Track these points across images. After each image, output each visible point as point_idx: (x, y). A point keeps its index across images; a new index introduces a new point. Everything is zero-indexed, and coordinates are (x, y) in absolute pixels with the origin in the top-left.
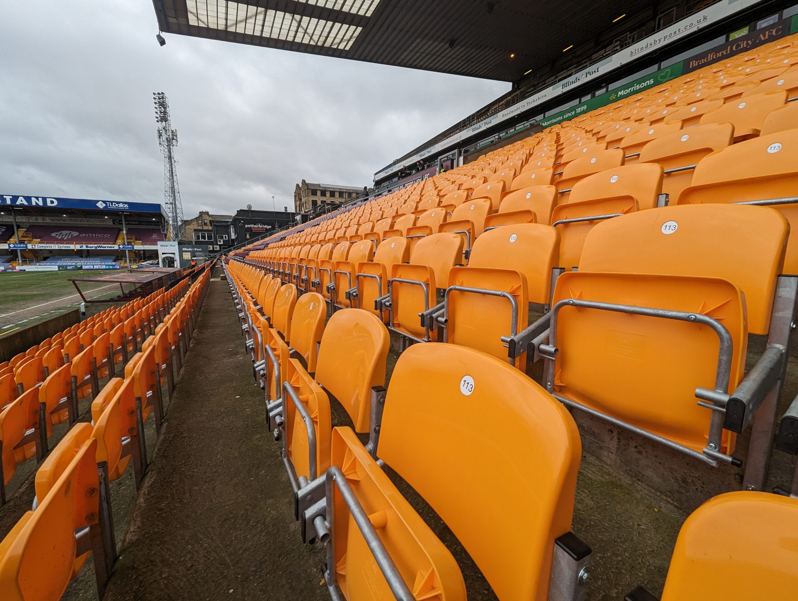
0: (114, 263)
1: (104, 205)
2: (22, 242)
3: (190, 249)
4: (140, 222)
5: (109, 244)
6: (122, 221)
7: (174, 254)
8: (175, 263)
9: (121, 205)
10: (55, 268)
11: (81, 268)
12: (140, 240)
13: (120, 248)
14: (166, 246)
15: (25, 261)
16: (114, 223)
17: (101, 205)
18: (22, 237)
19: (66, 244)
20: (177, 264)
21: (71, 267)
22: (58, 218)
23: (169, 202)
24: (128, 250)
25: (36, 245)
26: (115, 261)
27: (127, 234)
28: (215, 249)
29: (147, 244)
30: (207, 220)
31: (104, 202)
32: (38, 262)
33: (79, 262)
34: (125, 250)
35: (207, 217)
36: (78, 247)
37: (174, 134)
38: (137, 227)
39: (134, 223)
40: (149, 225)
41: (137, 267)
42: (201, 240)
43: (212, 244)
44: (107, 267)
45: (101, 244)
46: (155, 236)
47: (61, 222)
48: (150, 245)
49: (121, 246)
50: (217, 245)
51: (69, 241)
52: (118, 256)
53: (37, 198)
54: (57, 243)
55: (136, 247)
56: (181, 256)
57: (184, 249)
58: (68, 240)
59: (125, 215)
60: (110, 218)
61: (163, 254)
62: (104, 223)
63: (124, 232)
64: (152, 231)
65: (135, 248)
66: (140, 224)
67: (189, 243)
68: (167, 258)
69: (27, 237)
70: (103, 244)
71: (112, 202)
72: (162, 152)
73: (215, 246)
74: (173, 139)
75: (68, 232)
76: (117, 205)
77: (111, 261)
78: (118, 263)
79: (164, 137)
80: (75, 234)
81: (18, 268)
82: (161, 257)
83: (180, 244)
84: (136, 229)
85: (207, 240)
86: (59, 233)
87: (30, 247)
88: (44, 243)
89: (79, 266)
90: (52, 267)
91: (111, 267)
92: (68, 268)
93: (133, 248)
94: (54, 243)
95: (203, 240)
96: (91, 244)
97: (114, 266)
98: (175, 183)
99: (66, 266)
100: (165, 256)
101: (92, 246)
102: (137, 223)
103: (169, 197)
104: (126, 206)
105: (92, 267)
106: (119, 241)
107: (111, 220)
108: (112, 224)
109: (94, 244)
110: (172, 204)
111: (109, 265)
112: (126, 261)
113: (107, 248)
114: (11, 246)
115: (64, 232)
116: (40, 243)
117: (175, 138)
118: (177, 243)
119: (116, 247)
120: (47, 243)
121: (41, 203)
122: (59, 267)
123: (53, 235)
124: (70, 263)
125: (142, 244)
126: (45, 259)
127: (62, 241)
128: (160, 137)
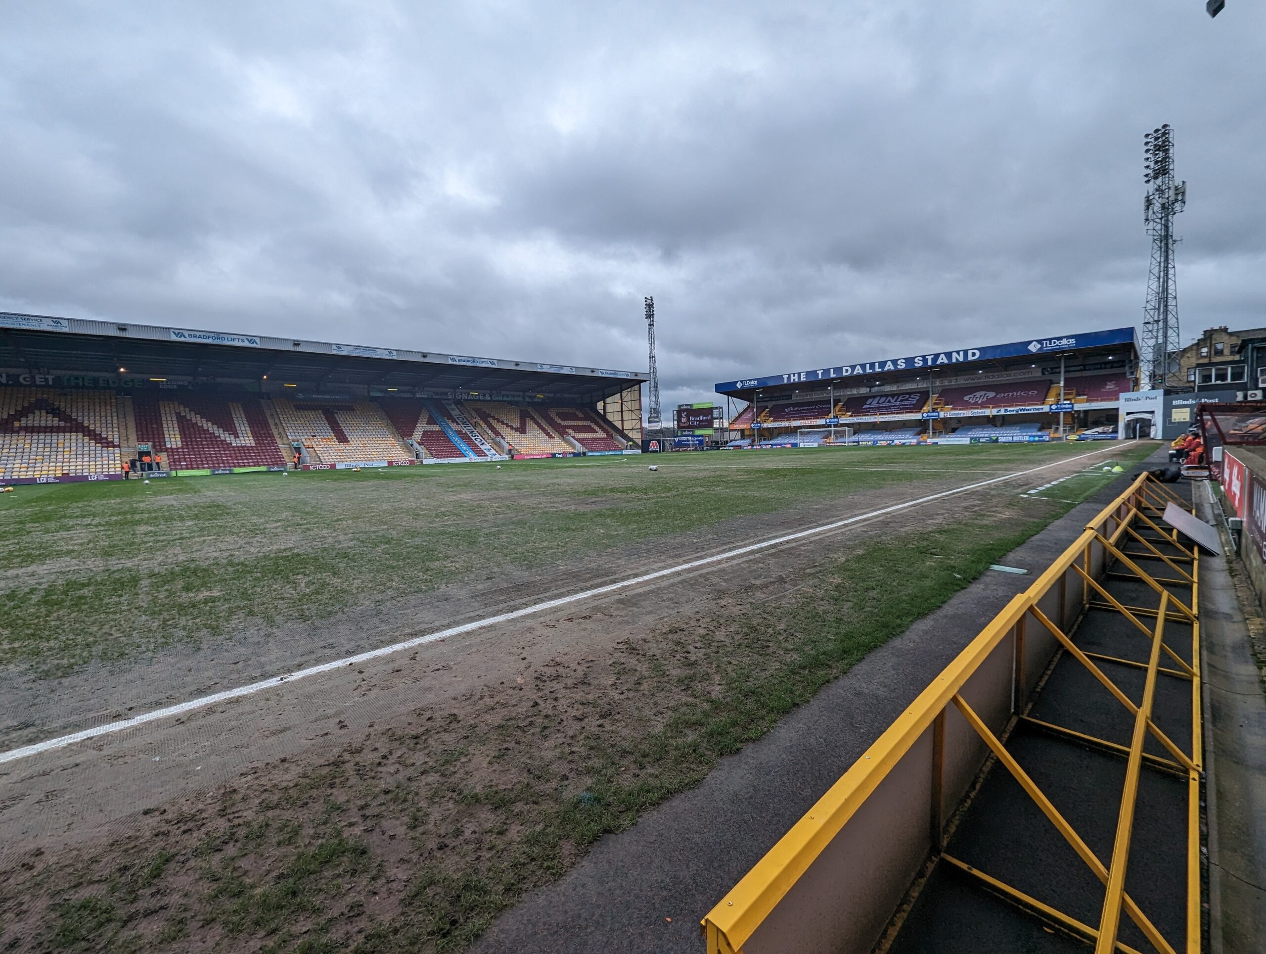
0: (1039, 433)
1: (1039, 346)
2: (934, 410)
3: (1191, 402)
4: (1084, 366)
5: (1037, 404)
6: (1060, 367)
7: (1152, 412)
8: (1153, 429)
9: (1064, 341)
10: (966, 441)
11: (997, 441)
12: (1084, 395)
13: (1051, 409)
14: (1138, 399)
15: (937, 432)
16: (1043, 373)
17: (1033, 348)
18: (935, 404)
19: (982, 408)
20: (1157, 432)
21: (984, 440)
22: (972, 377)
23: (1151, 320)
24: (1065, 412)
25: (948, 413)
26: (1040, 430)
27: (1065, 386)
28: (1249, 399)
29: (1097, 400)
30: (1223, 344)
31: (1040, 342)
32: (947, 434)
33: (993, 433)
34: (1059, 413)
35: (1225, 338)
36: (994, 412)
37: (1180, 192)
38: (1079, 374)
39: (1075, 368)
40: (1101, 368)
41: (1077, 437)
42: (1213, 382)
43: (1244, 388)
44: (1032, 439)
45: (1025, 405)
46: (1110, 386)
47: (976, 381)
48: (1102, 400)
49: (1054, 407)
50: (1257, 388)
51: (985, 405)
52: (1046, 421)
53: (958, 352)
54: (971, 409)
55: (1078, 407)
56: (1167, 415)
57: (1174, 403)
58: (983, 403)
59: (1067, 358)
60: (1039, 367)
61: (1128, 414)
62: (1030, 375)
63: (1062, 384)
64: (1106, 379)
65: (1076, 409)
66: (1085, 370)
67: (1187, 390)
68: (1137, 421)
69: (940, 403)
70: (1029, 405)
71: (1050, 340)
72: (1150, 232)
73: (1250, 392)
74: (1176, 201)
75: (982, 393)
76: (1057, 343)
77: (1035, 430)
78: (1046, 432)
79: (1157, 206)
80: (991, 394)
81: (930, 441)
82: (1123, 420)
83: (1167, 393)
84: (1076, 378)
85: (1229, 381)
86: (972, 396)
87: (942, 415)
88: (956, 410)
89: (994, 438)
90: (962, 439)
91: (1037, 439)
92: (981, 440)
93: (1072, 408)
94: (967, 409)
95: (1219, 382)
96: (1012, 406)
97: (1041, 436)
98: (1170, 281)
99: (980, 438)
100: (1132, 417)
101: (1013, 410)
102: (1079, 368)
103: (1152, 312)
104: (1072, 341)
105: (1011, 439)
106: (1051, 400)
107: (1040, 370)
108: (1040, 374)
109: (1016, 406)
110: (1157, 321)
111: (1034, 436)
112: (1057, 429)
113: (1032, 411)
114: (925, 415)
115: (978, 394)
116: (952, 409)
117: (1180, 198)
118: (1161, 391)
119: (1046, 408)
120: (960, 409)
121: (961, 359)
122: (971, 439)
123: (966, 398)
124: (984, 434)
125: (1088, 401)
126: (954, 430)
127: (975, 406)
128: (1148, 208)
